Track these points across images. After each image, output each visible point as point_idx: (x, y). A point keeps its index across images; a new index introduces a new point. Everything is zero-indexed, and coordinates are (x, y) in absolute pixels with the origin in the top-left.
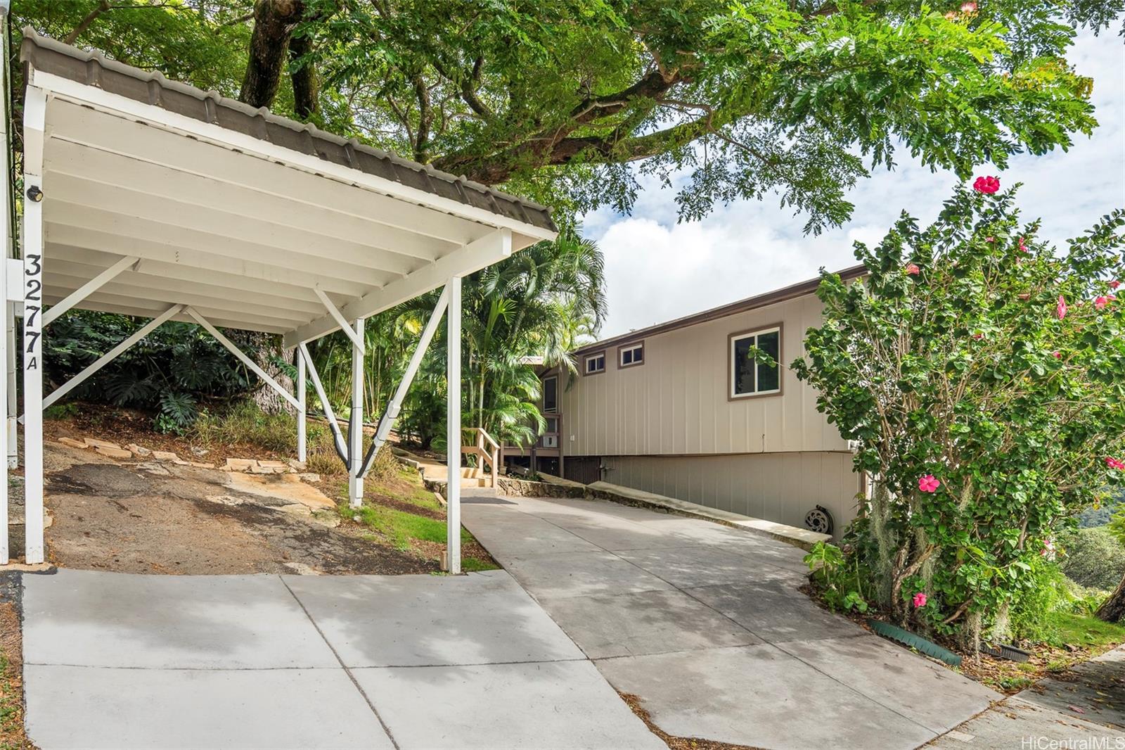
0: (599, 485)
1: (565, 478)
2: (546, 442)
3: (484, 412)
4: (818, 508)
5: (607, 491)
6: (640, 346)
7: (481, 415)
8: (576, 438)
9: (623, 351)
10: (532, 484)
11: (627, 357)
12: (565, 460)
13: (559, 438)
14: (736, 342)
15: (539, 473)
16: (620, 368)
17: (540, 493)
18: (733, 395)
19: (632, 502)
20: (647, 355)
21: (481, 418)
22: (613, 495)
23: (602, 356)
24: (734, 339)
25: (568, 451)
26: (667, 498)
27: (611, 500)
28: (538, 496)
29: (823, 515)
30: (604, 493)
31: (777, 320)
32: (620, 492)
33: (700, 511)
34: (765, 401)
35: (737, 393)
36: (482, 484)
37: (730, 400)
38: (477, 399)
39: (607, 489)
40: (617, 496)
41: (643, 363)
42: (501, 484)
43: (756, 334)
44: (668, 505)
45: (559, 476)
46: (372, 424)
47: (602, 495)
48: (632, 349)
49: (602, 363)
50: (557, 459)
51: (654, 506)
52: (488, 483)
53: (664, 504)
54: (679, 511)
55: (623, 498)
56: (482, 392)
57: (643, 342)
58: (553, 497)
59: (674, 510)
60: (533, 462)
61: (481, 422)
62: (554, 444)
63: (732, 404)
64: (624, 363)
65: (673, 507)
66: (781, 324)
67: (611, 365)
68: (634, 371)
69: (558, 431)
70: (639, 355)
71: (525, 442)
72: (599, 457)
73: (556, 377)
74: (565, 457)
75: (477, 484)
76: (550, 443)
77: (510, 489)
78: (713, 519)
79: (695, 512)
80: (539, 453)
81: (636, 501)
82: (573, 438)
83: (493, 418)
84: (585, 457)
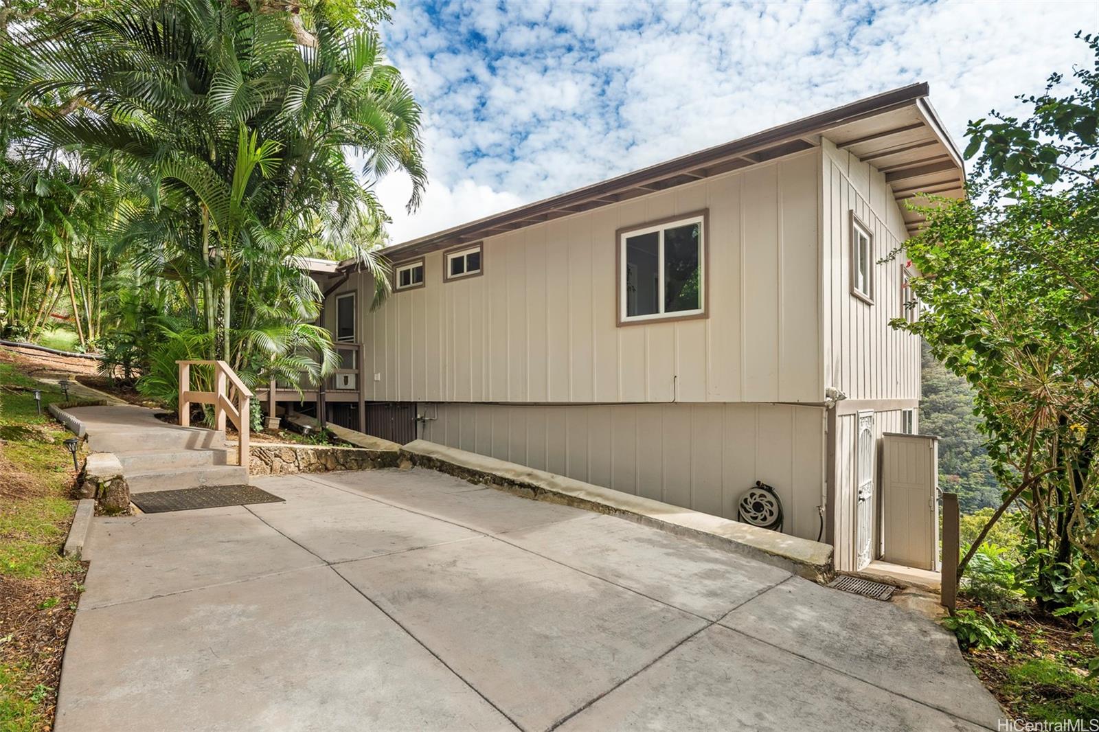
0: (419, 446)
1: (367, 434)
2: (340, 383)
3: (232, 334)
4: (759, 485)
5: (434, 456)
6: (477, 250)
7: (227, 338)
8: (383, 376)
9: (451, 257)
10: (316, 451)
11: (457, 266)
12: (366, 406)
13: (357, 376)
14: (629, 240)
15: (331, 426)
16: (446, 280)
17: (329, 466)
18: (624, 318)
19: (474, 476)
20: (487, 262)
21: (227, 345)
22: (443, 463)
23: (420, 264)
24: (625, 237)
25: (372, 394)
26: (529, 470)
27: (440, 471)
28: (327, 469)
29: (770, 497)
30: (430, 459)
31: (699, 205)
32: (453, 459)
33: (589, 494)
34: (678, 326)
35: (628, 315)
36: (220, 458)
37: (620, 324)
38: (220, 312)
39: (432, 452)
40: (450, 465)
41: (481, 274)
42: (261, 454)
43: (661, 229)
44: (535, 483)
45: (359, 430)
46: (89, 355)
47: (426, 462)
48: (465, 254)
49: (420, 275)
50: (356, 404)
51: (511, 483)
52: (232, 457)
53: (527, 480)
54: (555, 494)
55: (459, 467)
56: (227, 300)
57: (481, 244)
58: (351, 469)
59: (544, 492)
60: (321, 410)
61: (228, 351)
62: (352, 384)
63: (622, 332)
64: (453, 274)
65: (543, 485)
66: (705, 212)
67: (433, 276)
68: (468, 285)
69: (357, 368)
70: (475, 262)
71: (304, 384)
72: (415, 403)
73: (354, 294)
74: (366, 402)
75: (211, 460)
76: (346, 382)
77: (277, 463)
78: (616, 510)
79: (582, 496)
80: (331, 397)
81: (481, 474)
82: (378, 377)
83: (250, 345)
84: (395, 403)
